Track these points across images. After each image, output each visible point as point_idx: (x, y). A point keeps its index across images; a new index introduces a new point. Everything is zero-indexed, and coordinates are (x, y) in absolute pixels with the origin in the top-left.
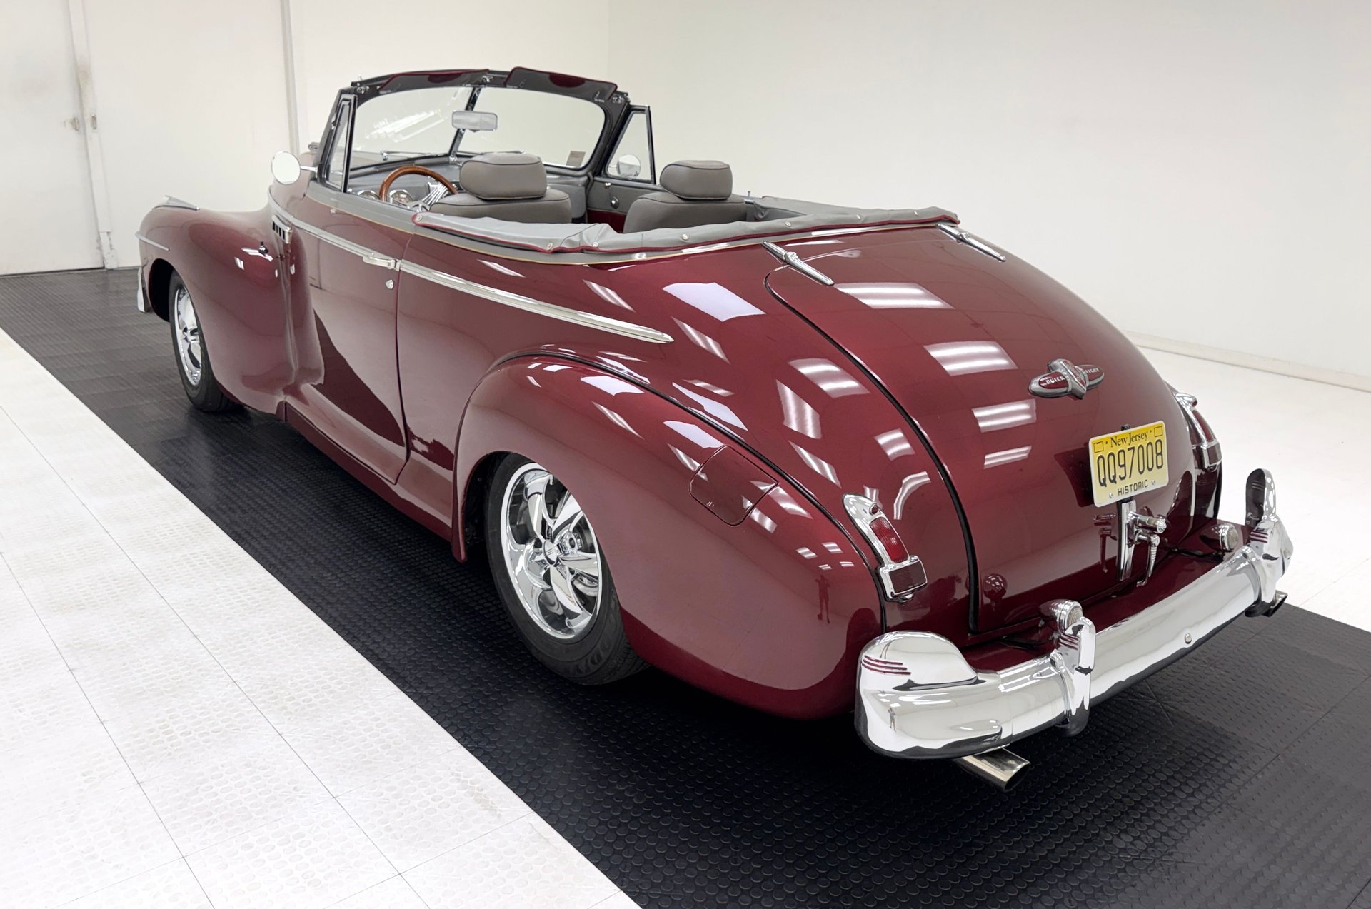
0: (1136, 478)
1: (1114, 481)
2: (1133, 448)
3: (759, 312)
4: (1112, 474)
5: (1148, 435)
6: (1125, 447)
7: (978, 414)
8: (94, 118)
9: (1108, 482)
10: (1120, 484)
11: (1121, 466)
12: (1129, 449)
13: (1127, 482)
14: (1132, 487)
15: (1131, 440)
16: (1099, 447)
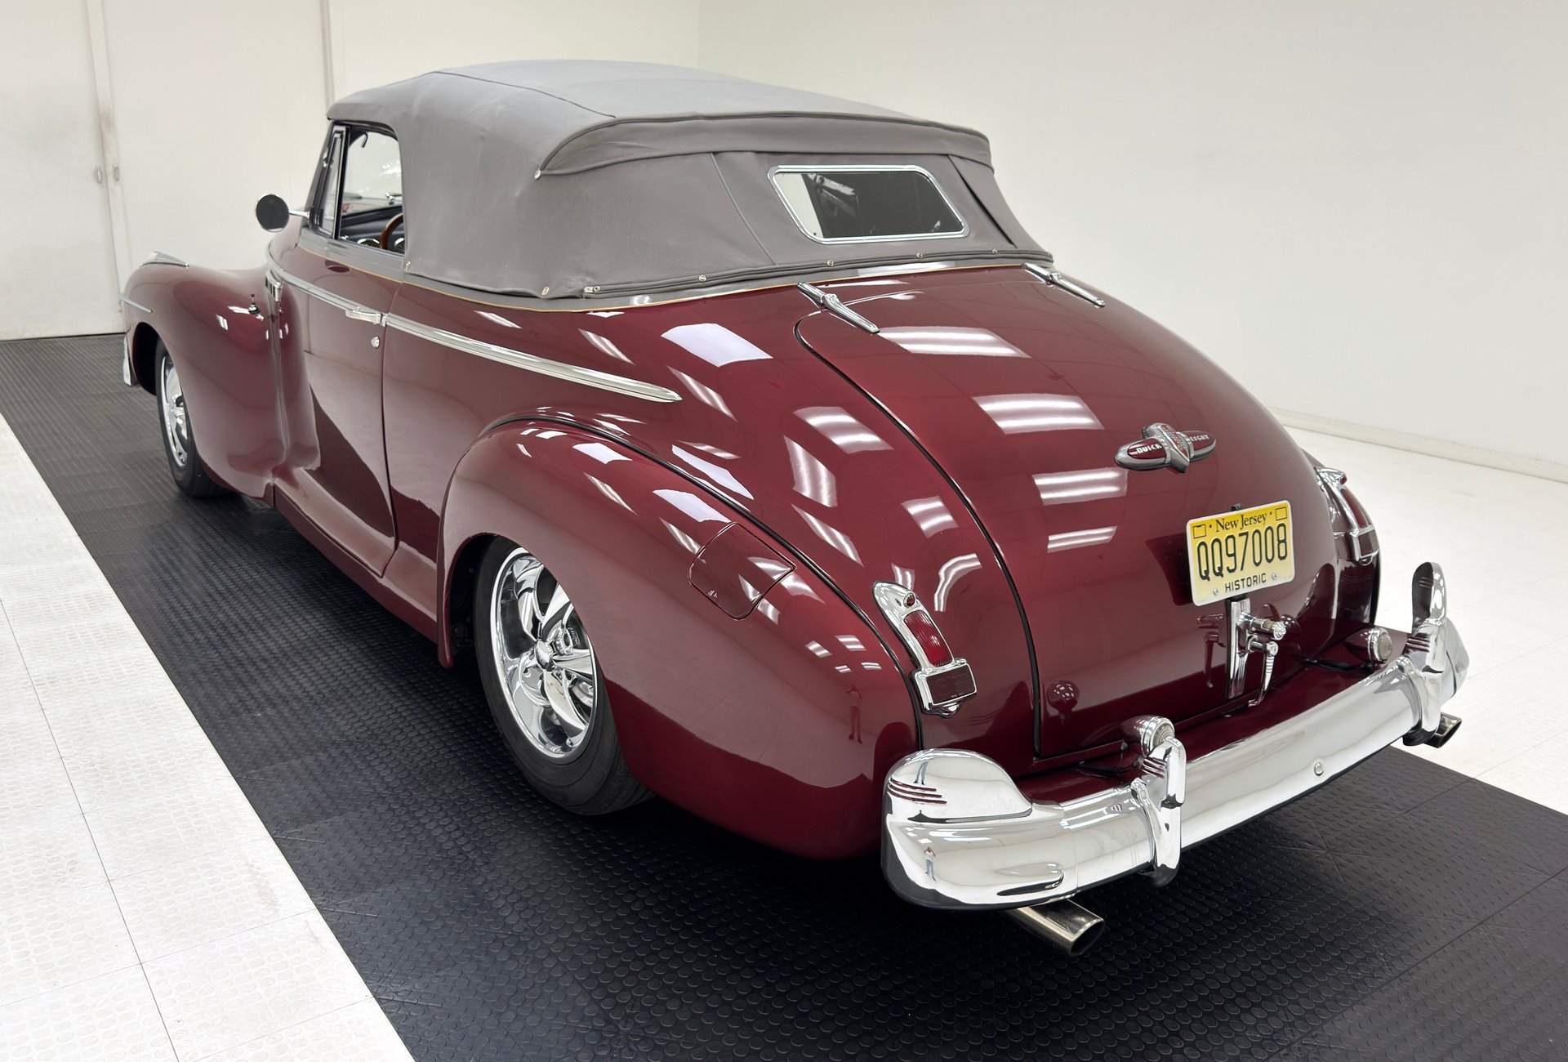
0: (1250, 570)
1: (1220, 574)
2: (1246, 534)
3: (764, 356)
4: (1218, 565)
5: (1268, 517)
6: (1235, 532)
7: (1040, 481)
8: (116, 169)
9: (1211, 574)
10: (1229, 578)
11: (1229, 556)
12: (1241, 535)
13: (1238, 575)
14: (1245, 581)
15: (1244, 523)
16: (1200, 532)
